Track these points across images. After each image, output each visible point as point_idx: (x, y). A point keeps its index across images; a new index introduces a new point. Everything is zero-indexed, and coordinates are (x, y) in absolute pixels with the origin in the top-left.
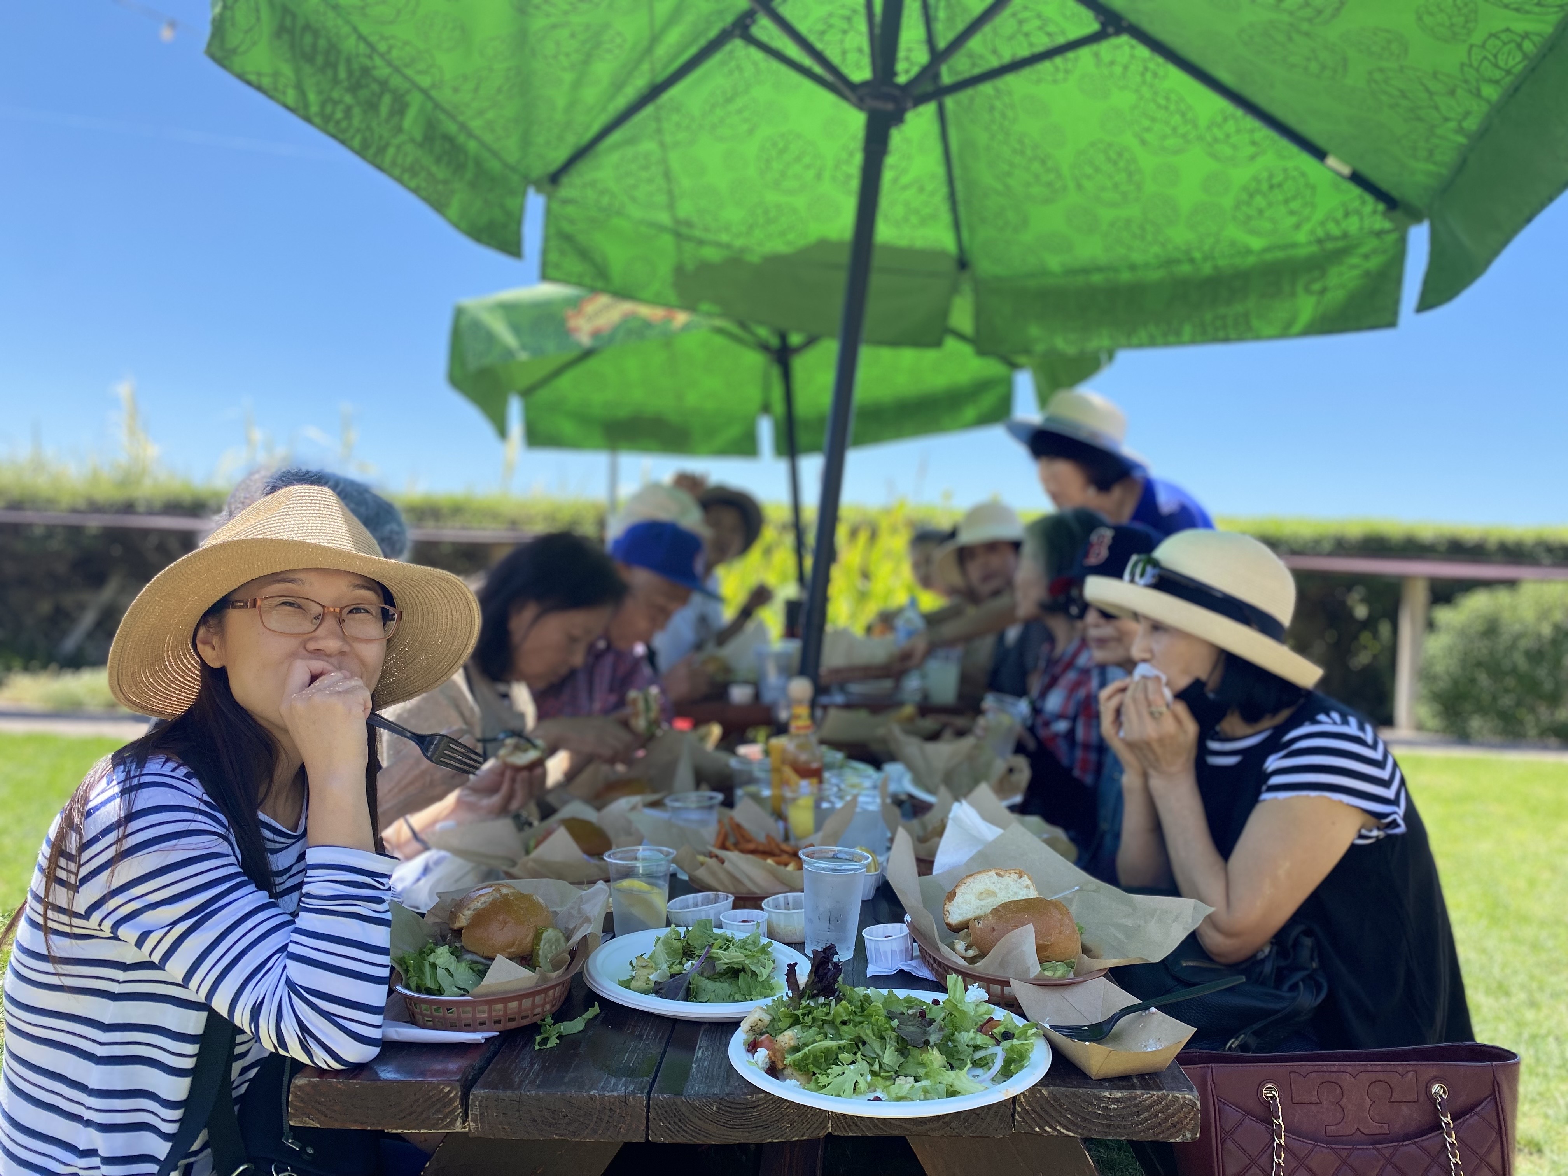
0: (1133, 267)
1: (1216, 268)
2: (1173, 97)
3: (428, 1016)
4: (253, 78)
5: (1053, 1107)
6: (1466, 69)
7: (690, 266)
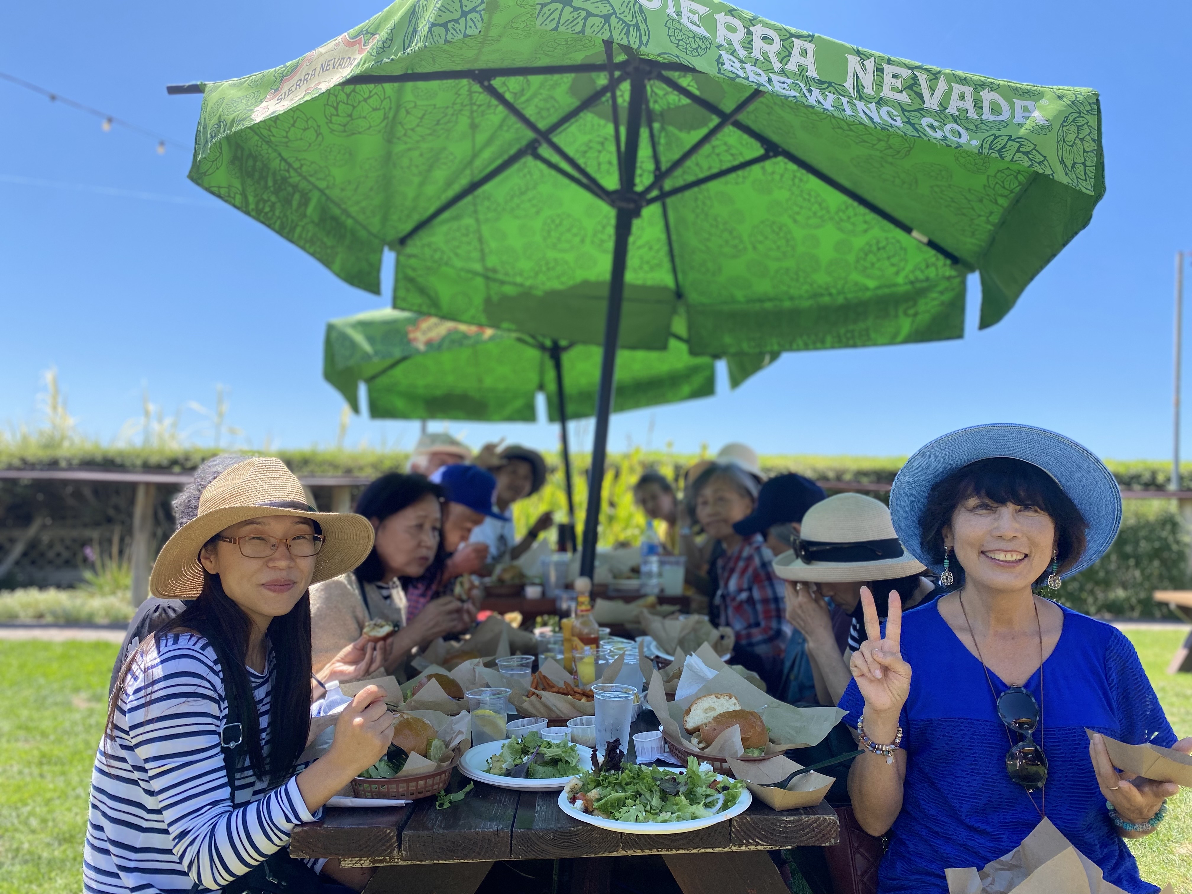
0: (792, 298)
1: (846, 299)
2: (813, 193)
3: (368, 792)
4: (215, 189)
5: (753, 827)
6: (987, 188)
7: (495, 298)
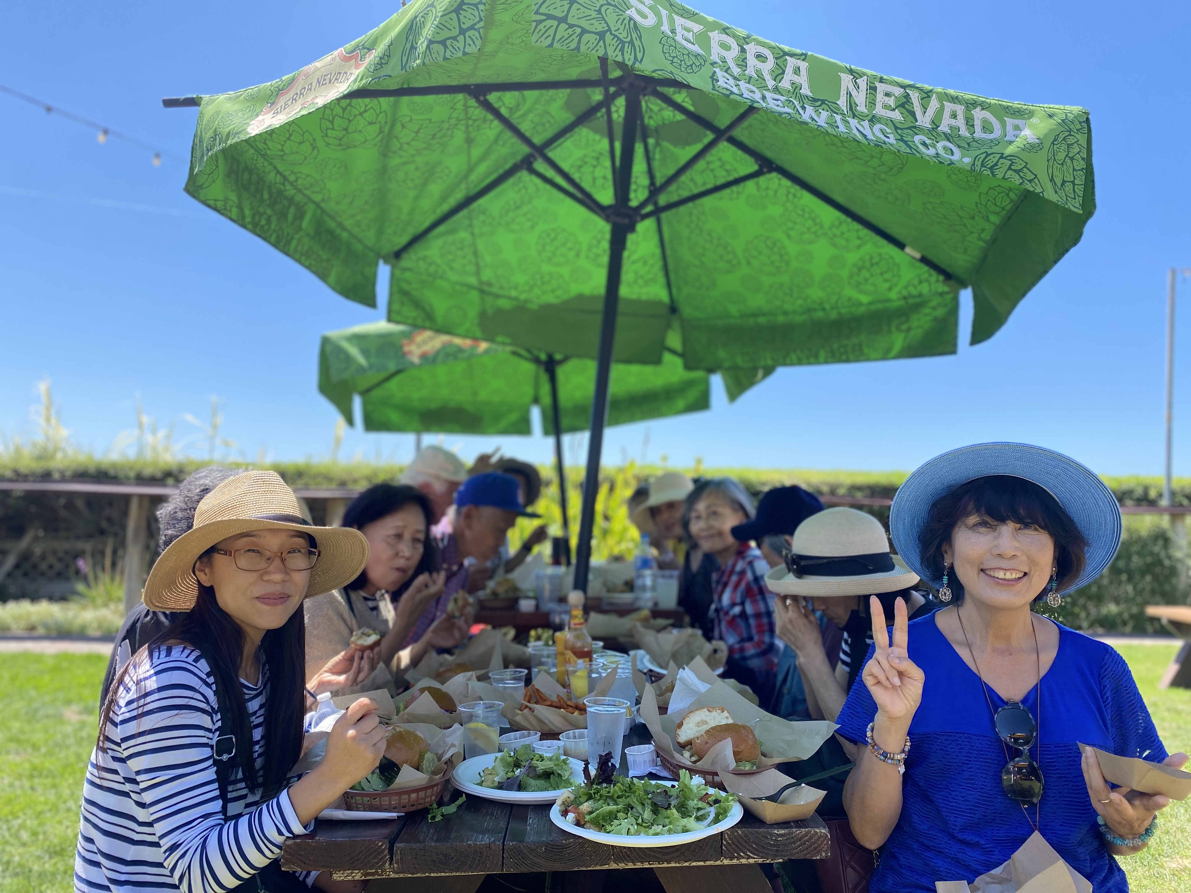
0: (785, 313)
1: (839, 314)
2: (807, 209)
4: (211, 203)
5: (744, 841)
6: (979, 205)
7: (490, 312)
